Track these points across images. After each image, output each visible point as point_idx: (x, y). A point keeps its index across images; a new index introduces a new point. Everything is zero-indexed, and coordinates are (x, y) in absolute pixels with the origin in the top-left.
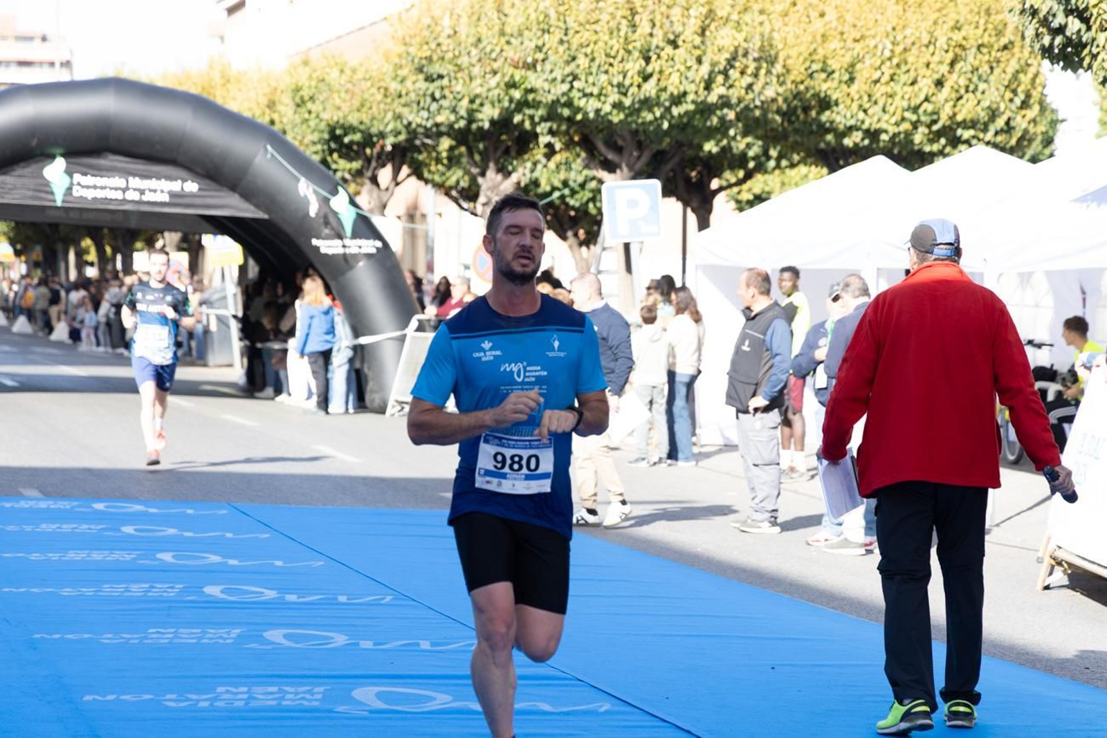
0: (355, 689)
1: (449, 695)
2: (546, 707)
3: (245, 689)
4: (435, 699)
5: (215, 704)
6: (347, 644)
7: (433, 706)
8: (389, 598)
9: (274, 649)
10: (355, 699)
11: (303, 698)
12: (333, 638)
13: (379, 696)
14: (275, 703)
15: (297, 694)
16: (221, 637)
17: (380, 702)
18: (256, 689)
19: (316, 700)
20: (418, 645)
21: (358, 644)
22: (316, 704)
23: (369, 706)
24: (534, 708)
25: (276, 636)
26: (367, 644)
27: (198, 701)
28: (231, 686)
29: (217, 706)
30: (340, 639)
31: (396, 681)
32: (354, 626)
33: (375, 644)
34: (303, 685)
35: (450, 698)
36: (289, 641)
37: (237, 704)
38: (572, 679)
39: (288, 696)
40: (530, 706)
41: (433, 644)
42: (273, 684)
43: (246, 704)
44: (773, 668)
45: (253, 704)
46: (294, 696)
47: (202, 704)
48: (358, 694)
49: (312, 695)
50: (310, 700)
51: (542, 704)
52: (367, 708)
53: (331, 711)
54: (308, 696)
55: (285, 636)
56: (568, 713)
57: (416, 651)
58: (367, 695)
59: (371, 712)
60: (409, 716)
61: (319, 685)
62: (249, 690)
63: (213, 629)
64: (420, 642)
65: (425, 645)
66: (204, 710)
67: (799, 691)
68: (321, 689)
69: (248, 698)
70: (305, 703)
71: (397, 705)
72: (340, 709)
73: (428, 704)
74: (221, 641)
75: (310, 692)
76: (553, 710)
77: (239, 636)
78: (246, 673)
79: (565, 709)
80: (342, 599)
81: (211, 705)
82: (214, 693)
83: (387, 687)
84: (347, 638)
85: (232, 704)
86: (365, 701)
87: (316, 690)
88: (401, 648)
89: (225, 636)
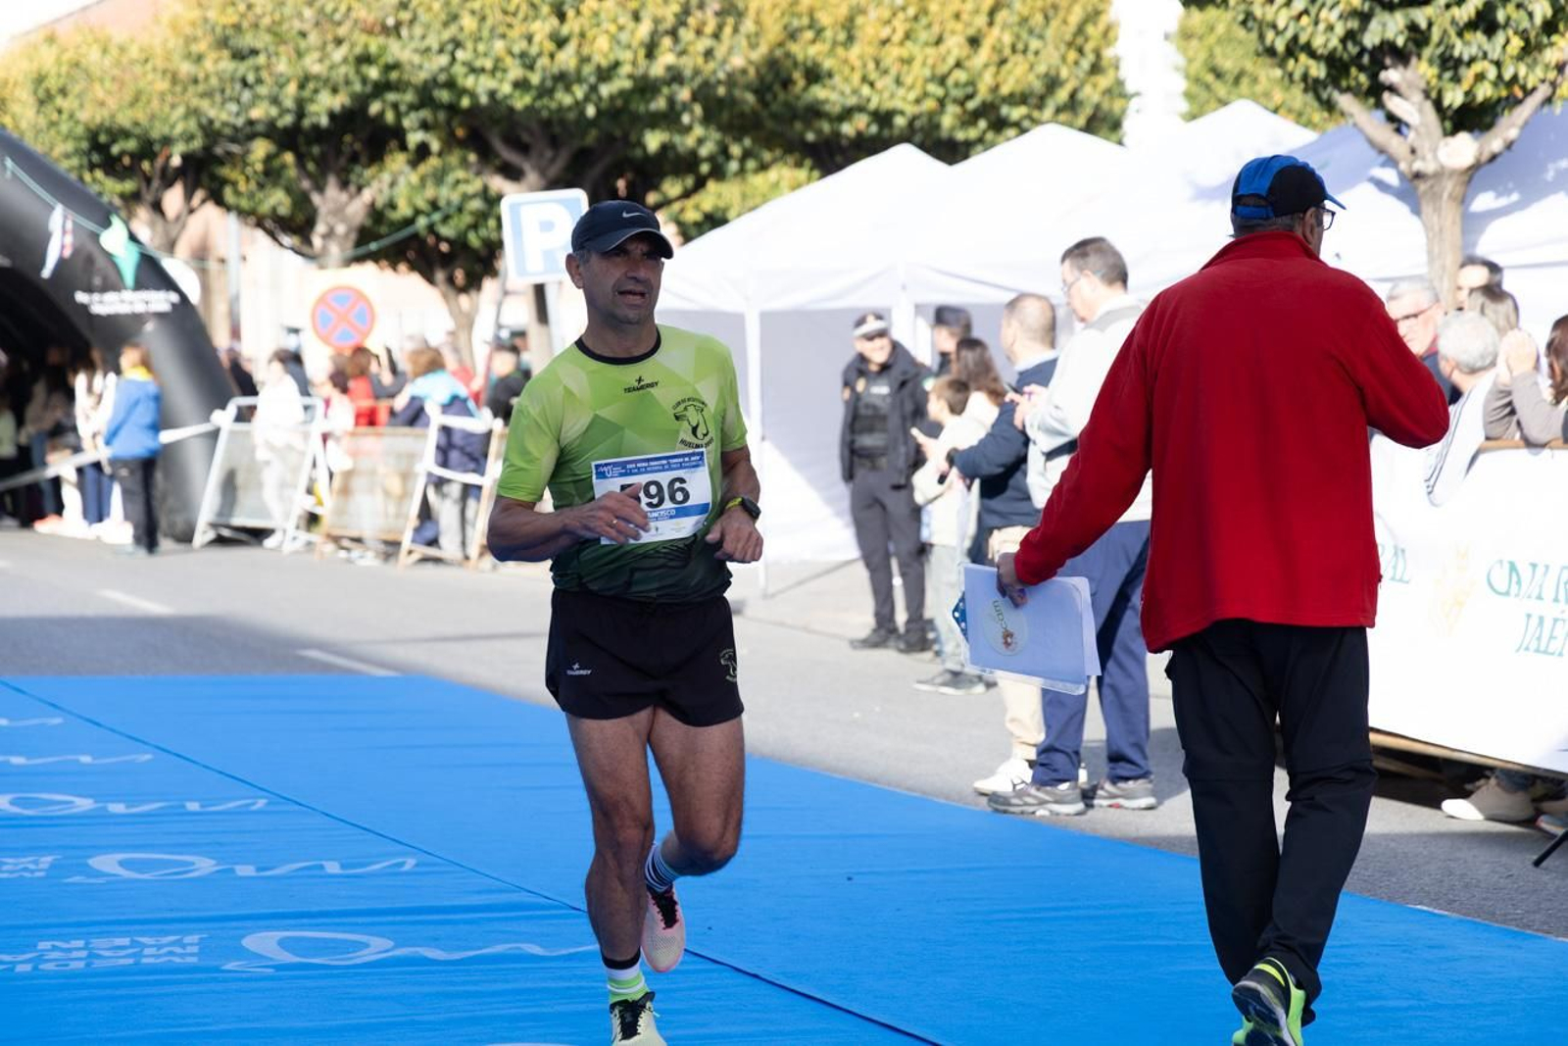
0: (243, 936)
1: (389, 938)
2: (537, 950)
3: (81, 943)
4: (367, 946)
5: (41, 967)
6: (218, 872)
7: (366, 956)
8: (261, 803)
9: (108, 883)
10: (248, 950)
11: (171, 953)
12: (193, 864)
13: (283, 944)
14: (131, 961)
15: (159, 947)
16: (26, 869)
17: (286, 953)
18: (96, 942)
19: (192, 955)
20: (322, 867)
21: (232, 871)
22: (194, 960)
23: (271, 959)
24: (517, 952)
25: (107, 863)
26: (245, 870)
27: (14, 963)
28: (57, 940)
29: (43, 970)
30: (205, 865)
31: (305, 921)
32: (221, 844)
33: (259, 870)
34: (167, 933)
35: (391, 944)
36: (127, 869)
37: (73, 965)
38: (561, 908)
39: (147, 951)
40: (510, 949)
41: (343, 867)
42: (122, 934)
43: (88, 965)
44: (849, 879)
45: (98, 964)
46: (155, 950)
47: (19, 968)
48: (251, 942)
49: (184, 949)
50: (182, 956)
51: (530, 945)
52: (271, 963)
53: (217, 970)
54: (179, 950)
55: (121, 863)
56: (570, 957)
57: (321, 877)
58: (265, 943)
59: (279, 967)
60: (335, 972)
61: (190, 932)
62: (87, 944)
63: (11, 857)
64: (324, 863)
65: (333, 868)
66: (24, 976)
67: (898, 910)
68: (195, 938)
69: (90, 956)
70: (177, 960)
71: (314, 956)
72: (230, 966)
73: (358, 954)
74: (27, 875)
75: (179, 943)
76: (547, 954)
77: (53, 866)
78: (74, 919)
79: (564, 952)
80: (193, 806)
81: (35, 968)
82: (37, 951)
83: (288, 930)
84: (213, 862)
85: (67, 965)
86: (265, 954)
87: (188, 939)
88: (300, 873)
89: (32, 867)
